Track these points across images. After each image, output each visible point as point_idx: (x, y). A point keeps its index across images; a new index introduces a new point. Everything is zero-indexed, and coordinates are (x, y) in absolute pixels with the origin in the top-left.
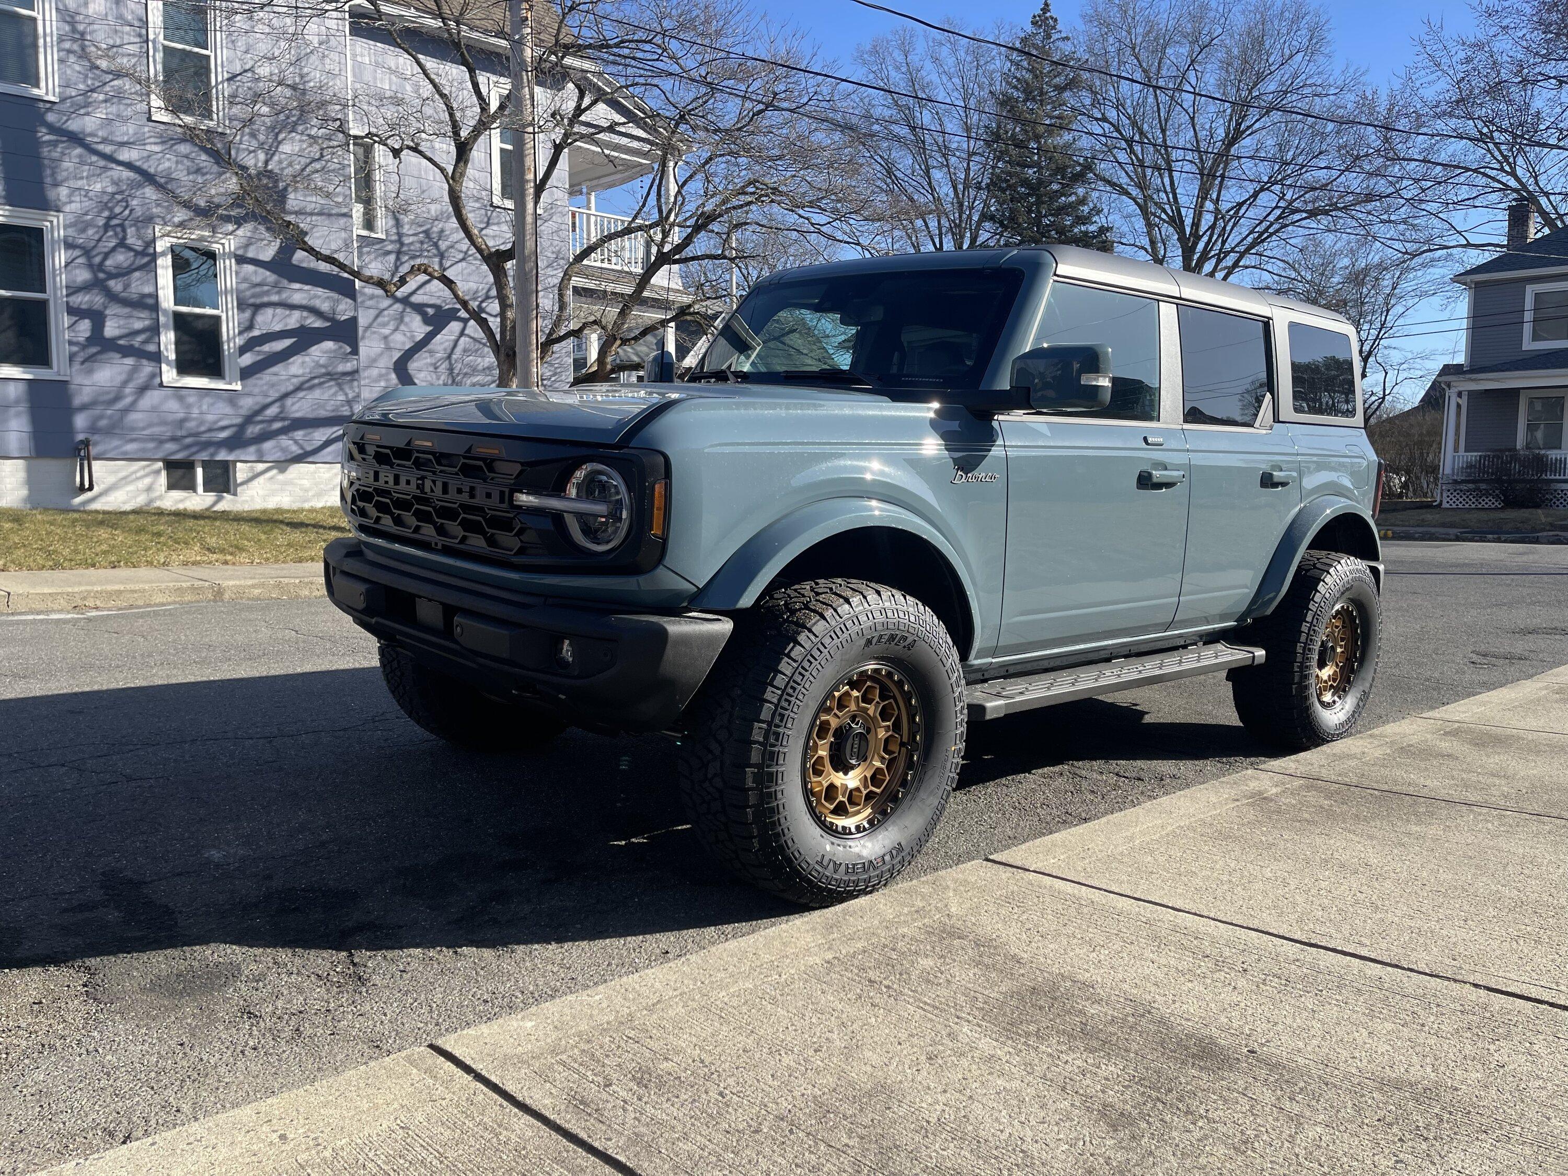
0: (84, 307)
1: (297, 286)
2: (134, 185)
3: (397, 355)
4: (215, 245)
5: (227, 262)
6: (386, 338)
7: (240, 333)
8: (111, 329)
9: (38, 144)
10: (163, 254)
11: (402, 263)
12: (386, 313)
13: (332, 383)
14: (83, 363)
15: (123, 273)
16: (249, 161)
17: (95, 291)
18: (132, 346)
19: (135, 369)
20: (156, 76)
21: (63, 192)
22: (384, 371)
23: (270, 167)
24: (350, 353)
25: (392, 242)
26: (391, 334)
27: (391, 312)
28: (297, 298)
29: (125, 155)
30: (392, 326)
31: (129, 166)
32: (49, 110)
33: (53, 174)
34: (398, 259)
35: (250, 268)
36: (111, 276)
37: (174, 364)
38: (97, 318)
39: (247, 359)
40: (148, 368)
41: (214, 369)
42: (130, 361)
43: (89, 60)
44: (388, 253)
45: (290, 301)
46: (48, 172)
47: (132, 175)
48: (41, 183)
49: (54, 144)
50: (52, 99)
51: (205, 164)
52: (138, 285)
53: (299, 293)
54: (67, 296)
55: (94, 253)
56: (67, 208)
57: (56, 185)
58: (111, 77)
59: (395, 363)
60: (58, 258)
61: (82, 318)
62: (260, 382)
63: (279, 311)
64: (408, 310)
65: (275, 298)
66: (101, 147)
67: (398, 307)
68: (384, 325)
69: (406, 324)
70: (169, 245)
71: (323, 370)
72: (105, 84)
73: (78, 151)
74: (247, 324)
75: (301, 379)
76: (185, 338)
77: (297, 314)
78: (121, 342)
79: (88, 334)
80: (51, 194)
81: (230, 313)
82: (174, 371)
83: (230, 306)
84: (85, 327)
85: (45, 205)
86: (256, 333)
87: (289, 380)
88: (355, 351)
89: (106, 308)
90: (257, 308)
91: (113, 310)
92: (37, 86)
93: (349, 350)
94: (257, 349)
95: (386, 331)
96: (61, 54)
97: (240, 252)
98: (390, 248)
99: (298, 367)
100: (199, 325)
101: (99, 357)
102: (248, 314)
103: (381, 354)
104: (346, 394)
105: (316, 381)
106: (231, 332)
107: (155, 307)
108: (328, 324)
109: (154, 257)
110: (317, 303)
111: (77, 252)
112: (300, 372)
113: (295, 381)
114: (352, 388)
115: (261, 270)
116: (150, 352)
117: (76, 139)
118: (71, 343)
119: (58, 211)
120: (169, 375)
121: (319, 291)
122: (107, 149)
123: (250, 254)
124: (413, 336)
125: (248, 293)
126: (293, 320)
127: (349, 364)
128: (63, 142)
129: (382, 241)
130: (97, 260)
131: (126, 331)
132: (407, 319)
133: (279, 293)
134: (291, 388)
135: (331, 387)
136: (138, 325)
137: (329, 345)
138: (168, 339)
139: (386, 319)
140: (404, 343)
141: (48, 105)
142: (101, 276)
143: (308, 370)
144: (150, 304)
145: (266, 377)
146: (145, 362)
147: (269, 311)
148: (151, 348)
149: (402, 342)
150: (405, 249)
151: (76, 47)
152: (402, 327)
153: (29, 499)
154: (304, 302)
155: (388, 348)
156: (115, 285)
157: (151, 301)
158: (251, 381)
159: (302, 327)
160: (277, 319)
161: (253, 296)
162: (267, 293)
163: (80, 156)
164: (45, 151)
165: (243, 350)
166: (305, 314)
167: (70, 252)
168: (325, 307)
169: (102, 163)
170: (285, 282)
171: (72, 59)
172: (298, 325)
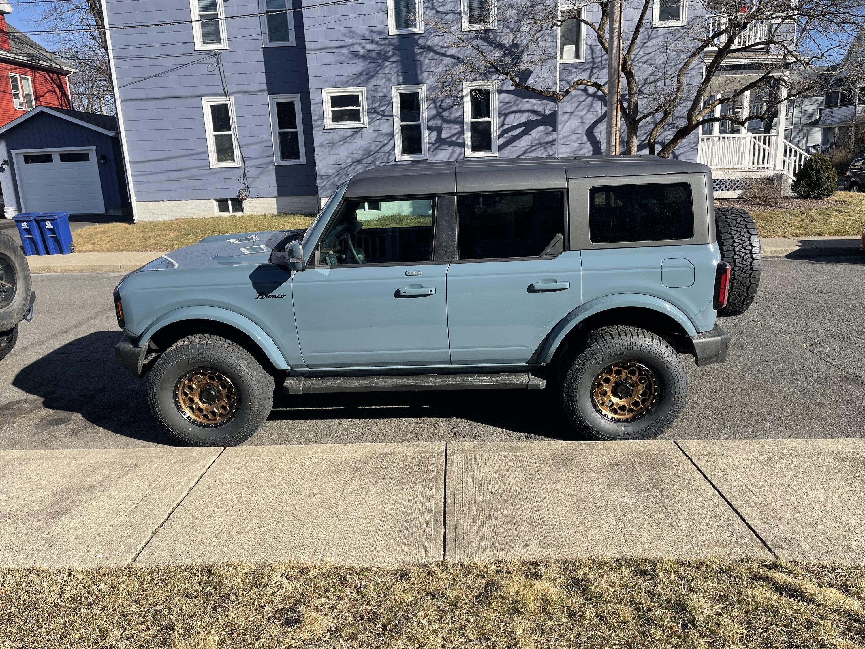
0: (434, 126)
1: (527, 100)
2: (453, 65)
3: (587, 126)
4: (489, 87)
5: (494, 94)
6: (582, 117)
7: (499, 128)
8: (444, 136)
9: (414, 55)
10: (467, 95)
11: (593, 74)
12: (583, 103)
13: (542, 148)
14: (433, 151)
15: (449, 108)
16: (506, 41)
17: (438, 118)
18: (453, 141)
19: (453, 152)
20: (464, 9)
21: (425, 75)
22: (580, 135)
23: (515, 42)
24: (552, 131)
25: (588, 63)
26: (585, 114)
27: (586, 102)
28: (526, 107)
29: (451, 52)
30: (586, 110)
31: (452, 57)
32: (419, 38)
33: (421, 67)
34: (591, 72)
35: (503, 95)
36: (444, 110)
37: (470, 147)
38: (439, 130)
39: (502, 140)
40: (458, 150)
41: (488, 147)
42: (451, 148)
43: (436, 9)
44: (586, 70)
45: (523, 109)
46: (419, 67)
47: (453, 60)
48: (416, 72)
49: (421, 54)
50: (420, 32)
51: (485, 47)
52: (455, 113)
53: (528, 103)
54: (428, 122)
55: (437, 101)
56: (428, 82)
57: (422, 72)
58: (445, 15)
59: (587, 130)
60: (424, 106)
61: (433, 131)
62: (507, 152)
63: (517, 115)
64: (596, 99)
65: (515, 109)
66: (440, 51)
67: (590, 99)
68: (582, 110)
69: (594, 108)
70: (469, 90)
71: (537, 142)
72: (442, 19)
73: (432, 54)
74: (502, 123)
75: (526, 148)
76: (475, 135)
77: (526, 115)
78: (448, 140)
79: (435, 138)
80: (420, 78)
81: (495, 119)
82: (470, 150)
83: (495, 116)
84: (434, 134)
85: (417, 82)
86: (506, 127)
87: (520, 149)
88: (555, 129)
89: (442, 125)
90: (506, 115)
91: (445, 126)
92: (415, 27)
93: (551, 129)
94: (506, 135)
95: (582, 114)
96: (425, 9)
97: (499, 89)
98: (587, 67)
99: (526, 141)
100: (481, 127)
101: (440, 148)
102: (502, 119)
103: (579, 126)
104: (549, 153)
105: (534, 148)
106: (495, 129)
107: (462, 122)
108: (541, 118)
109: (462, 98)
110: (535, 108)
111: (431, 102)
112: (526, 144)
113: (523, 149)
114: (551, 149)
115: (509, 95)
116: (460, 143)
117: (430, 49)
118: (429, 143)
119: (423, 83)
120: (468, 153)
121: (537, 101)
122: (443, 51)
123: (504, 88)
124: (598, 114)
125: (503, 108)
126: (524, 118)
127: (551, 137)
128: (425, 52)
129: (584, 63)
130: (438, 104)
131: (450, 135)
132: (594, 105)
133: (517, 105)
134: (521, 153)
135: (541, 150)
136: (456, 131)
137: (541, 128)
138: (468, 136)
139: (583, 107)
140: (592, 119)
141: (419, 35)
142: (440, 110)
143: (530, 143)
144: (460, 121)
145: (510, 148)
146: (457, 147)
147: (512, 116)
148: (460, 141)
149: (591, 118)
150: (596, 65)
151: (430, 5)
152: (592, 110)
153: (413, 212)
154: (530, 108)
155: (583, 123)
156: (446, 114)
157: (460, 120)
158: (502, 151)
159: (528, 120)
160: (516, 119)
161: (504, 109)
162: (511, 107)
163: (432, 56)
164: (418, 58)
165: (500, 136)
166: (530, 114)
167: (429, 101)
168: (539, 109)
169: (441, 58)
170: (520, 99)
171: (429, 10)
172: (526, 120)
